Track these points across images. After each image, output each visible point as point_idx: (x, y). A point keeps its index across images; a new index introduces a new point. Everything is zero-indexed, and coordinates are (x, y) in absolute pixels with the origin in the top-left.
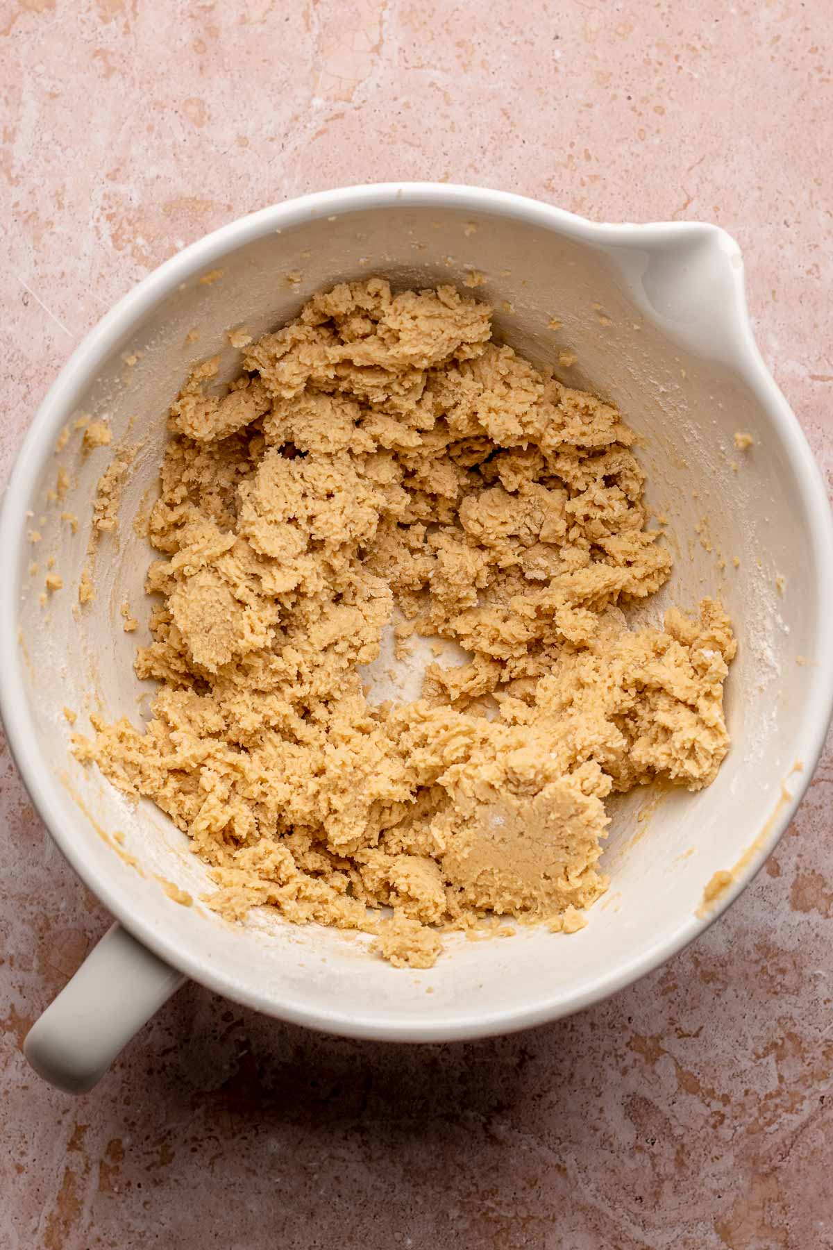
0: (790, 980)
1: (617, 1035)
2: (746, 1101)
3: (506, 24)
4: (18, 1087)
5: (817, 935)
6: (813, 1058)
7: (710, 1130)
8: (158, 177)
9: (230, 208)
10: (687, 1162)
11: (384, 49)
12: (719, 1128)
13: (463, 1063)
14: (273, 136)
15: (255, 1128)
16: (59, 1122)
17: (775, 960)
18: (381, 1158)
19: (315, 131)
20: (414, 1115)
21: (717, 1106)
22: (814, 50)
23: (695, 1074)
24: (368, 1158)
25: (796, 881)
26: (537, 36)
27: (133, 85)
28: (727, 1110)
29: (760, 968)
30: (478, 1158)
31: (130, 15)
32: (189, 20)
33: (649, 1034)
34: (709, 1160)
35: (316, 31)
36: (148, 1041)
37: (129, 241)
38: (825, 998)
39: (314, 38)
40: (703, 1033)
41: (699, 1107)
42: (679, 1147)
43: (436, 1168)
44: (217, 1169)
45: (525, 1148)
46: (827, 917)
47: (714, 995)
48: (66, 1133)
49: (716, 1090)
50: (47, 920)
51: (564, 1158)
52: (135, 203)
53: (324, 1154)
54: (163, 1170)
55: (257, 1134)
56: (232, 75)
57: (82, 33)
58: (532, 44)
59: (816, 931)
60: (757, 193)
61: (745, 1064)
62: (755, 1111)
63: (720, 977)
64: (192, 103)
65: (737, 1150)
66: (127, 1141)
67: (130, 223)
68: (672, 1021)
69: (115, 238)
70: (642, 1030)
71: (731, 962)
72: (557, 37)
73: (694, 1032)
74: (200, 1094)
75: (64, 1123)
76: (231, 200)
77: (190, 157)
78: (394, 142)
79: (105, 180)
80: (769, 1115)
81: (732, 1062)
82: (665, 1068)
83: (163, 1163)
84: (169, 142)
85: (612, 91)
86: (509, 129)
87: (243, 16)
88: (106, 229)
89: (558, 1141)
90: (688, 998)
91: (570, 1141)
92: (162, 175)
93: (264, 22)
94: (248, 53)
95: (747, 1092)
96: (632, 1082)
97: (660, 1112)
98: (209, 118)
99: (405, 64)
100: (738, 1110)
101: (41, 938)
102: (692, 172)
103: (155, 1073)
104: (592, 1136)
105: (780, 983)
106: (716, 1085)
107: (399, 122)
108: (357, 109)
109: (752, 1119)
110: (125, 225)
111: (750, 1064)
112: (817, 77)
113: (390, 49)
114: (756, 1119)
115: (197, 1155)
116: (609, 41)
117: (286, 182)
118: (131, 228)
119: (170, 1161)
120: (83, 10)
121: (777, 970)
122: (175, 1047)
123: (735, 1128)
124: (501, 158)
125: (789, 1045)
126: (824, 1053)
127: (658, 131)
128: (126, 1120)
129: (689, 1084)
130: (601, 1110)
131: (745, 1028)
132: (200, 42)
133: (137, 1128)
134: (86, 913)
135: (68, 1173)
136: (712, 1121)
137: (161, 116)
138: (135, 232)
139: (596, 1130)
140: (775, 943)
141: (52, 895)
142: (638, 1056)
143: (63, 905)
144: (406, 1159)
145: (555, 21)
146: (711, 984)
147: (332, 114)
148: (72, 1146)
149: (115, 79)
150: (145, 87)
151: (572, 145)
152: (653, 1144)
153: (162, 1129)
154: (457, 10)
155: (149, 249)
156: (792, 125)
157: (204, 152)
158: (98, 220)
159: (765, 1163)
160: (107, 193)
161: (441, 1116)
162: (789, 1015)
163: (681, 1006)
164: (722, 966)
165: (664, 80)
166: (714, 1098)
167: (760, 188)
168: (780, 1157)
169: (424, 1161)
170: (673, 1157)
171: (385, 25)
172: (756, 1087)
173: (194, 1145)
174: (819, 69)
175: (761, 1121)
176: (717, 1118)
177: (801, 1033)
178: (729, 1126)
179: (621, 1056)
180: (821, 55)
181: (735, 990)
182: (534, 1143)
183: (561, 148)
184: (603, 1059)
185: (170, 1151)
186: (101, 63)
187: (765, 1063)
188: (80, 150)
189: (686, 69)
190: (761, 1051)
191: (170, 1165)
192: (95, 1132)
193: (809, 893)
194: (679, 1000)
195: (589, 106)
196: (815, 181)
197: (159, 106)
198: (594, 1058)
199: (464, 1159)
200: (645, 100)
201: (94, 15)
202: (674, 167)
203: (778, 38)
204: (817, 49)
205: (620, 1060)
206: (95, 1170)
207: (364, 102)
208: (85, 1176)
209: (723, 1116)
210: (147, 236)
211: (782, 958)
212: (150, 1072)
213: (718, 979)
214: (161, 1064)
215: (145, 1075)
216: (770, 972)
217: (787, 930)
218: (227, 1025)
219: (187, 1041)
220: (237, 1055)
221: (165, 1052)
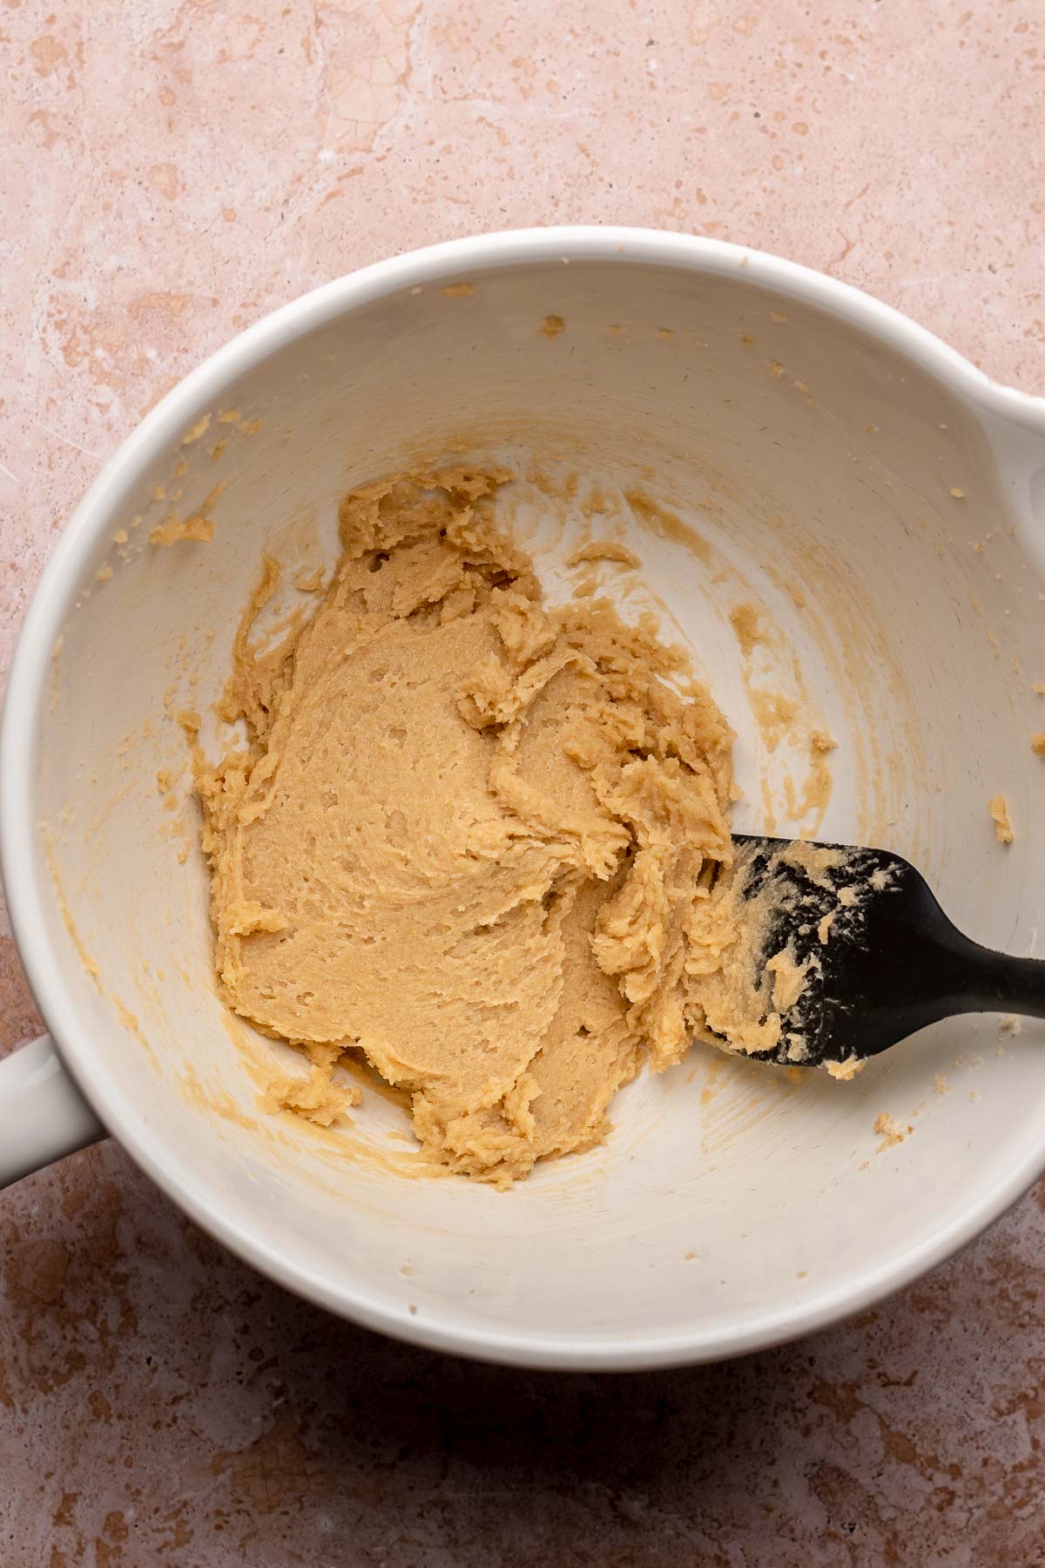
0: (1042, 1308)
1: (793, 1381)
2: (985, 1474)
3: (579, 31)
7: (935, 1513)
8: (120, 269)
9: (215, 302)
10: (902, 1555)
11: (416, 79)
12: (947, 1511)
14: (269, 204)
15: (299, 1500)
16: (42, 1489)
17: (1020, 1280)
18: (471, 1542)
19: (324, 194)
20: (513, 1487)
21: (941, 1479)
22: (1022, 28)
23: (909, 1436)
24: (453, 1542)
26: (623, 43)
27: (82, 153)
28: (958, 1486)
29: (997, 1291)
30: (604, 1545)
31: (76, 64)
32: (153, 63)
33: (841, 1381)
34: (935, 1554)
35: (320, 63)
36: (152, 1386)
37: (86, 354)
39: (319, 71)
40: (918, 1381)
41: (916, 1481)
42: (889, 1535)
43: (546, 1558)
44: (250, 1553)
45: (669, 1532)
47: (931, 1329)
48: (51, 1503)
49: (940, 1459)
50: (15, 1229)
51: (725, 1547)
52: (91, 305)
53: (393, 1535)
54: (179, 1552)
55: (302, 1508)
56: (211, 130)
57: (14, 92)
58: (617, 54)
60: (947, 230)
61: (981, 1423)
62: (999, 1488)
63: (940, 1303)
64: (160, 171)
65: (974, 1542)
66: (130, 1515)
67: (86, 331)
68: (872, 1364)
69: (67, 350)
70: (829, 1375)
71: (955, 1283)
72: (651, 43)
73: (905, 1378)
74: (225, 1455)
75: (48, 1489)
76: (217, 292)
77: (160, 240)
78: (432, 200)
79: (52, 278)
80: (1019, 1493)
81: (961, 1419)
82: (864, 1427)
83: (179, 1544)
84: (131, 223)
85: (731, 109)
86: (590, 170)
87: (223, 52)
88: (55, 340)
89: (716, 1524)
90: (894, 1333)
91: (734, 1525)
92: (124, 266)
93: (250, 57)
94: (231, 99)
95: (985, 1462)
96: (818, 1445)
97: (861, 1487)
98: (183, 188)
99: (443, 96)
100: (974, 1485)
101: (9, 1252)
102: (851, 208)
103: (163, 1427)
104: (764, 1518)
105: (1027, 1313)
106: (940, 1451)
107: (437, 173)
108: (379, 160)
109: (995, 1499)
110: (79, 333)
111: (990, 1423)
112: (1027, 64)
113: (422, 76)
114: (1001, 1499)
115: (223, 1535)
116: (725, 41)
117: (288, 264)
118: (87, 337)
119: (188, 1541)
120: (14, 64)
121: (1022, 1294)
122: (188, 1394)
123: (970, 1510)
124: (580, 210)
127: (800, 157)
128: (128, 1487)
129: (901, 1450)
130: (776, 1484)
131: (979, 1374)
132: (168, 90)
133: (142, 1498)
134: (65, 1219)
135: (56, 1555)
136: (936, 1500)
137: (120, 190)
138: (92, 342)
139: (769, 1510)
140: (1017, 1257)
141: (20, 1197)
142: (825, 1410)
143: (35, 1210)
144: (505, 1545)
145: (647, 21)
146: (927, 1312)
147: (346, 171)
148: (60, 1519)
149: (58, 148)
150: (98, 154)
151: (679, 184)
152: (852, 1530)
153: (176, 1499)
154: (511, 18)
155: (112, 362)
156: (994, 133)
157: (178, 233)
158: (44, 330)
159: (1016, 1559)
160: (54, 294)
161: (551, 1488)
163: (886, 1343)
164: (942, 1288)
165: (806, 88)
166: (938, 1469)
167: (951, 223)
168: (1038, 1552)
169: (530, 1547)
170: (882, 1549)
171: (414, 47)
172: (1000, 1455)
173: (219, 1521)
174: (1031, 53)
175: (1009, 1502)
176: (943, 1496)
178: (961, 1508)
179: (800, 1411)
180: (1033, 33)
181: (962, 1322)
182: (682, 1525)
183: (663, 190)
184: (776, 1415)
185: (188, 1528)
186: (40, 129)
187: (1010, 1423)
188: (18, 241)
189: (837, 70)
190: (1003, 1405)
191: (187, 1546)
192: (88, 1501)
194: (880, 1334)
195: (701, 130)
196: (1032, 206)
197: (116, 177)
198: (763, 1413)
199: (585, 1545)
200: (779, 116)
201: (28, 67)
202: (826, 204)
203: (969, 16)
204: (1026, 26)
205: (800, 1416)
206: (90, 1551)
207: (389, 150)
208: (78, 1558)
209: (952, 1494)
210: (109, 347)
211: (1031, 1278)
212: (157, 1425)
213: (936, 1307)
214: (171, 1415)
215: (150, 1430)
216: (1012, 1297)
217: (1036, 1240)
218: (256, 1365)
219: (204, 1386)
220: (270, 1405)
221: (176, 1400)
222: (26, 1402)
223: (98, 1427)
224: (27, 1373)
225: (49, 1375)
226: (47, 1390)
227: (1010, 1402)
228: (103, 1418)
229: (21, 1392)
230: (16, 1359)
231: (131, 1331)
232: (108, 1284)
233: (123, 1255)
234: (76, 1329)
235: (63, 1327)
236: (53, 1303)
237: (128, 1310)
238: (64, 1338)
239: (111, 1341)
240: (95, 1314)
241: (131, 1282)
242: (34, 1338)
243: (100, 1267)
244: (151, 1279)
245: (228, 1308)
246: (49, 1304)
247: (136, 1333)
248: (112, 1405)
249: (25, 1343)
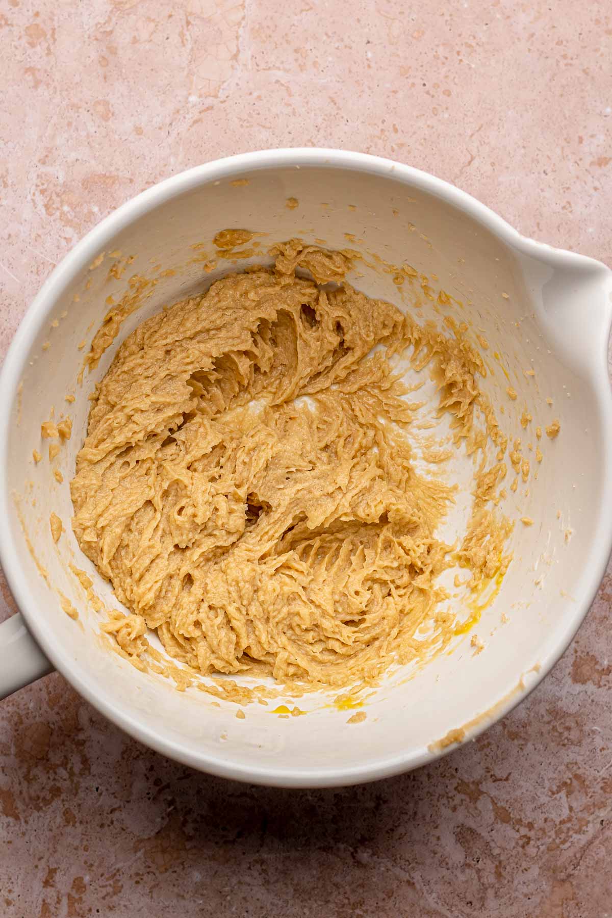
0: (574, 735)
1: (447, 782)
2: (546, 827)
3: (330, 34)
4: (4, 842)
5: (593, 701)
6: (594, 792)
7: (520, 849)
8: (77, 160)
9: (131, 181)
10: (504, 873)
11: (241, 56)
12: (526, 848)
13: (334, 808)
14: (161, 125)
15: (182, 864)
16: (36, 867)
17: (562, 720)
18: (277, 881)
19: (192, 120)
20: (300, 849)
21: (524, 831)
22: (560, 43)
23: (507, 808)
24: (267, 882)
25: (575, 661)
26: (354, 42)
27: (55, 92)
28: (532, 834)
29: (551, 727)
30: (348, 878)
31: (51, 41)
32: (95, 42)
33: (472, 780)
34: (520, 872)
35: (189, 46)
36: (99, 803)
37: (58, 209)
38: (600, 747)
39: (188, 51)
40: (511, 777)
41: (511, 833)
42: (497, 863)
43: (317, 888)
44: (155, 895)
45: (383, 869)
46: (600, 687)
47: (518, 749)
48: (42, 875)
49: (523, 820)
50: (20, 716)
51: (412, 875)
52: (61, 180)
53: (234, 881)
54: (115, 898)
55: (183, 869)
56: (128, 82)
57: (16, 55)
58: (351, 48)
59: (591, 698)
60: (523, 151)
61: (544, 799)
62: (552, 833)
63: (522, 735)
64: (100, 104)
65: (540, 864)
66: (87, 879)
67: (58, 195)
68: (488, 770)
69: (47, 207)
70: (466, 777)
71: (530, 724)
72: (368, 42)
73: (505, 777)
74: (141, 841)
75: (40, 867)
76: (132, 175)
77: (100, 144)
78: (252, 126)
79: (38, 165)
80: (563, 836)
81: (533, 798)
82: (484, 804)
83: (115, 893)
84: (84, 133)
85: (411, 81)
86: (336, 112)
87: (135, 37)
88: (40, 200)
89: (407, 863)
90: (499, 752)
91: (416, 863)
92: (79, 158)
93: (151, 41)
94: (140, 64)
95: (546, 820)
96: (460, 816)
97: (483, 837)
98: (113, 114)
99: (257, 68)
100: (540, 833)
101: (17, 730)
102: (473, 138)
103: (106, 826)
104: (433, 858)
105: (567, 738)
106: (523, 816)
107: (254, 111)
108: (222, 102)
109: (551, 840)
110: (54, 197)
111: (548, 799)
112: (562, 63)
113: (245, 56)
114: (554, 840)
115: (140, 886)
116: (407, 43)
117: (172, 160)
118: (59, 199)
119: (120, 892)
120: (16, 39)
121: (564, 728)
122: (120, 807)
123: (538, 847)
124: (331, 134)
125: (575, 783)
126: (602, 788)
127: (447, 109)
128: (86, 862)
129: (503, 816)
130: (438, 838)
131: (542, 773)
132: (103, 58)
133: (94, 868)
134: (49, 710)
135: (45, 904)
136: (521, 842)
137: (76, 115)
138: (62, 202)
139: (435, 853)
140: (562, 708)
141: (23, 698)
142: (463, 797)
143: (31, 705)
144: (295, 882)
145: (366, 30)
146: (516, 740)
147: (204, 108)
148: (47, 883)
149: (41, 89)
150: (64, 93)
151: (383, 121)
152: (478, 861)
153: (113, 868)
154: (294, 25)
155: (73, 214)
156: (546, 99)
157: (110, 140)
158: (34, 194)
159: (561, 872)
160: (40, 173)
161: (320, 848)
162: (574, 761)
163: (495, 758)
164: (523, 727)
165: (449, 71)
166: (522, 825)
167: (524, 147)
168: (573, 867)
169: (308, 883)
170: (493, 871)
171: (241, 39)
172: (553, 816)
173: (137, 879)
174: (565, 57)
175: (558, 841)
176: (525, 840)
177: (584, 774)
178: (534, 846)
179: (451, 798)
180: (565, 46)
181: (534, 745)
182: (389, 865)
183: (375, 124)
184: (438, 801)
185: (120, 884)
186: (31, 77)
187: (558, 798)
188: (18, 143)
189: (466, 61)
190: (555, 789)
191: (119, 894)
192: (63, 872)
193: (586, 669)
194: (492, 753)
195: (395, 92)
196: (565, 139)
197: (75, 107)
198: (431, 800)
199: (338, 879)
200: (436, 86)
201: (24, 41)
202: (460, 135)
203: (533, 35)
204: (562, 42)
205: (451, 800)
206: (65, 901)
207: (227, 97)
208: (58, 906)
209: (529, 838)
210: (70, 205)
211: (568, 719)
212: (102, 826)
213: (521, 737)
214: (110, 820)
215: (98, 829)
216: (559, 730)
217: (570, 698)
218: (157, 788)
219: (128, 802)
220: (166, 811)
221: (112, 811)
222: (27, 817)
223: (69, 829)
224: (27, 800)
225: (40, 800)
226: (39, 809)
227: (558, 787)
228: (71, 823)
229: (24, 811)
230: (21, 793)
231: (87, 772)
232: (74, 746)
233: (82, 729)
234: (55, 773)
235: (48, 772)
236: (42, 759)
237: (85, 761)
238: (49, 778)
239: (75, 779)
240: (67, 763)
241: (87, 744)
242: (32, 779)
243: (69, 736)
244: (98, 742)
245: (141, 757)
246: (40, 759)
247: (90, 773)
248: (76, 816)
249: (26, 783)
